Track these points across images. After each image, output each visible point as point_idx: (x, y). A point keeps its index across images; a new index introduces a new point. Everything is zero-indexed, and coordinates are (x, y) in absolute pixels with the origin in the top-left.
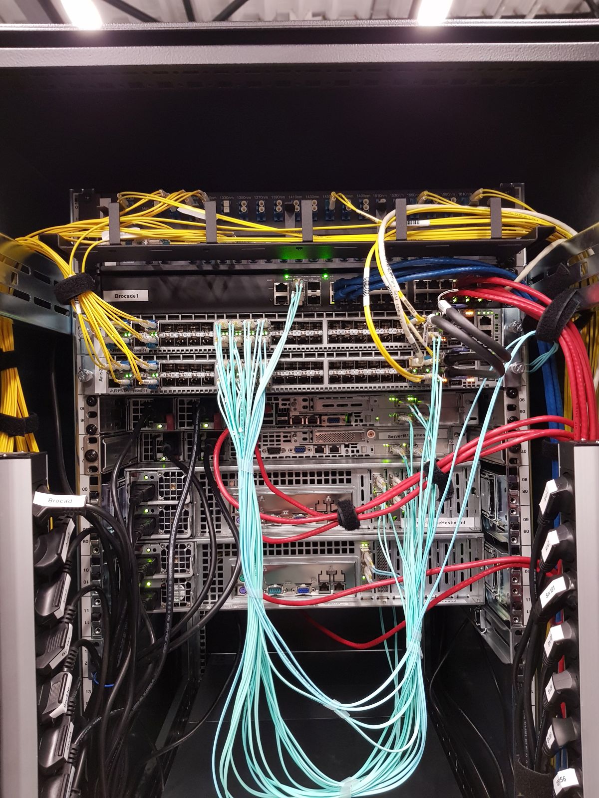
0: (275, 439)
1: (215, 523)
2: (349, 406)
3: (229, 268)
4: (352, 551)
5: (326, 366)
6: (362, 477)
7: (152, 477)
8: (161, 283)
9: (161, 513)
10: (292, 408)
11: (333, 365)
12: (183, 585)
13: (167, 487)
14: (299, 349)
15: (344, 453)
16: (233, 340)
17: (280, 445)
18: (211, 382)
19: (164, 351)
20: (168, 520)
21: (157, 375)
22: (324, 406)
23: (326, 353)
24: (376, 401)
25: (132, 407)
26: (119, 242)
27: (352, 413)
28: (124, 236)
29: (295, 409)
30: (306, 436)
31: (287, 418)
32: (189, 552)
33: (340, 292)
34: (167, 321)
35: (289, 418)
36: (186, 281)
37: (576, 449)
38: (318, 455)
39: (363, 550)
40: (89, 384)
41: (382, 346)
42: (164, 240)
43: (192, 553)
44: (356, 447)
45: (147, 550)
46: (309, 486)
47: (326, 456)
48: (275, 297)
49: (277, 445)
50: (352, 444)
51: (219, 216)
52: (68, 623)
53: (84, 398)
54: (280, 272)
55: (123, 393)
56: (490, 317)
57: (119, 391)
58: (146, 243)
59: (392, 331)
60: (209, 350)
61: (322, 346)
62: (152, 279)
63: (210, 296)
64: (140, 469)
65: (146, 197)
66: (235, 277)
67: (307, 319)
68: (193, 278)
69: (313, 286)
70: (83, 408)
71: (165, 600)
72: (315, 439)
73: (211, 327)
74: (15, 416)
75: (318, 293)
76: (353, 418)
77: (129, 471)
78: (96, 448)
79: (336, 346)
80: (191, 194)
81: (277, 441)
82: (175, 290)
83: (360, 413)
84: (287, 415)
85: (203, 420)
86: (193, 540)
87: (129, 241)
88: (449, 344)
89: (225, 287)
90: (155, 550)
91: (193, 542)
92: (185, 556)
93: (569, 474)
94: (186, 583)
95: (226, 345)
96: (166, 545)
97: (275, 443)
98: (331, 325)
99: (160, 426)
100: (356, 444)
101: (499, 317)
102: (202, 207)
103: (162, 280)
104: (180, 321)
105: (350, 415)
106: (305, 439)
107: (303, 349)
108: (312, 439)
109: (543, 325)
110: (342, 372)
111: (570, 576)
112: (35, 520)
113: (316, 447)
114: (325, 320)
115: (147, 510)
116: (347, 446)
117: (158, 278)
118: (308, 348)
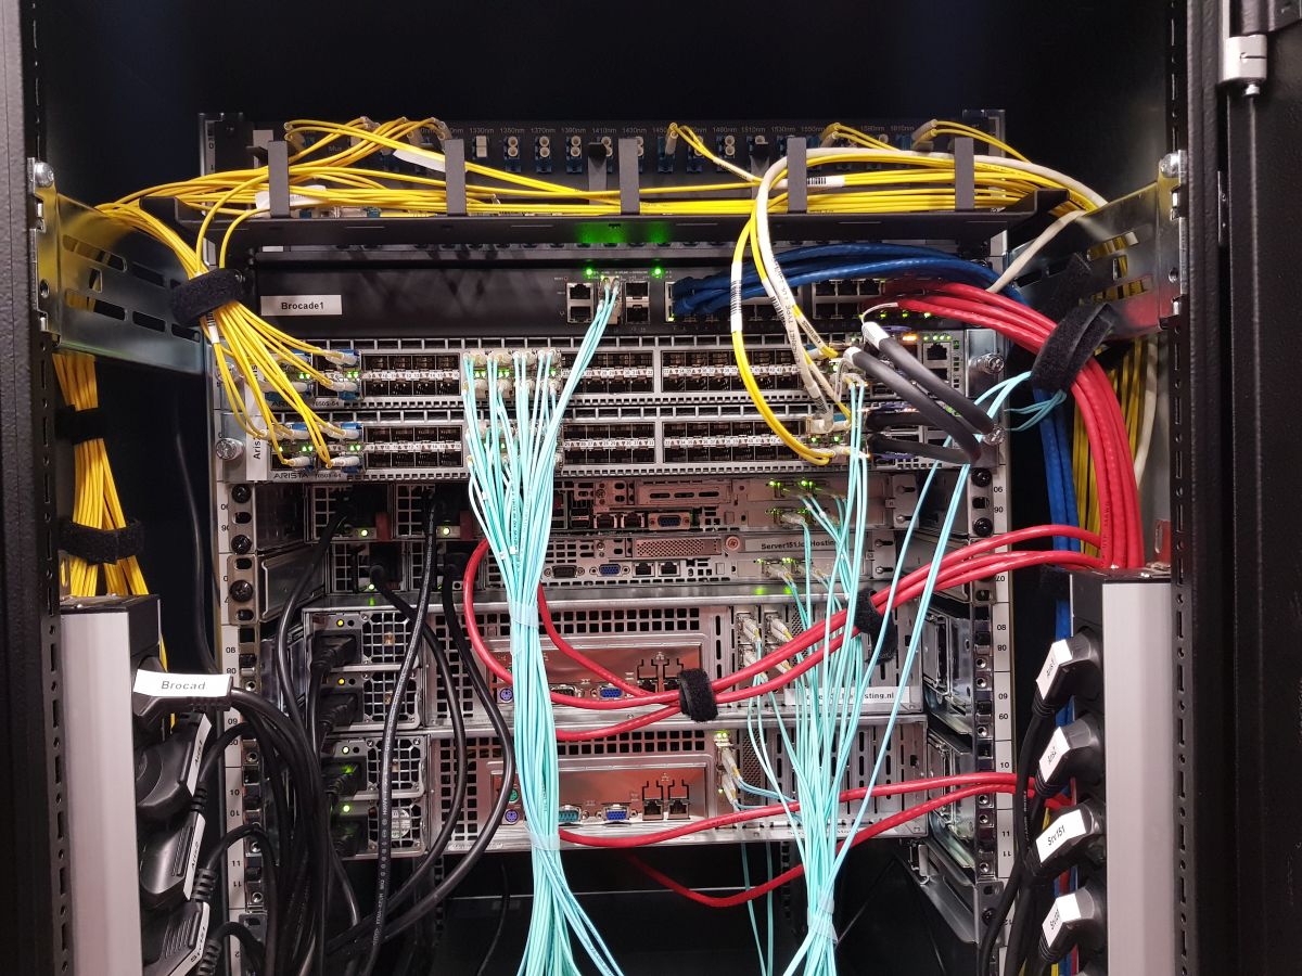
0: (566, 551)
1: (462, 700)
2: (696, 496)
3: (487, 256)
4: (700, 746)
5: (659, 430)
6: (718, 619)
7: (351, 623)
8: (365, 282)
9: (368, 684)
10: (597, 500)
11: (670, 431)
12: (407, 810)
13: (378, 639)
14: (611, 400)
15: (685, 575)
16: (496, 387)
17: (575, 561)
18: (455, 458)
19: (371, 404)
20: (379, 698)
21: (358, 447)
22: (653, 496)
23: (658, 409)
24: (743, 487)
25: (314, 500)
26: (286, 212)
27: (701, 509)
28: (297, 202)
29: (602, 502)
30: (621, 546)
31: (587, 518)
32: (416, 753)
33: (684, 301)
34: (376, 351)
35: (592, 518)
36: (411, 279)
37: (1106, 588)
38: (640, 580)
39: (718, 745)
40: (236, 463)
41: (757, 396)
42: (367, 209)
43: (423, 754)
44: (706, 565)
45: (344, 750)
46: (626, 635)
47: (654, 581)
48: (569, 308)
49: (569, 561)
50: (699, 560)
51: (470, 166)
52: (201, 901)
53: (228, 487)
54: (576, 265)
55: (298, 479)
56: (944, 345)
57: (290, 478)
58: (336, 214)
59: (776, 370)
60: (452, 403)
61: (653, 396)
62: (349, 275)
63: (453, 308)
64: (329, 609)
65: (336, 131)
66: (496, 273)
67: (624, 349)
68: (423, 274)
69: (635, 290)
70: (226, 507)
71: (375, 837)
72: (635, 551)
73: (454, 363)
74: (100, 527)
75: (645, 301)
76: (702, 518)
77: (310, 613)
78: (250, 577)
79: (677, 395)
80: (418, 124)
81: (570, 554)
82: (391, 296)
83: (714, 508)
84: (589, 511)
85: (440, 523)
86: (424, 732)
87: (306, 210)
88: (874, 393)
89: (480, 290)
90: (356, 750)
91: (424, 735)
92: (410, 760)
93: (1091, 629)
94: (411, 806)
95: (483, 395)
96: (376, 740)
97: (567, 558)
98: (668, 360)
99: (364, 533)
100: (706, 560)
101: (961, 344)
102: (437, 149)
103: (365, 276)
104: (399, 351)
106: (618, 551)
107: (619, 400)
108: (630, 551)
109: (1044, 363)
110: (687, 442)
111: (1092, 808)
112: (137, 721)
113: (637, 565)
114: (657, 351)
115: (342, 681)
116: (691, 563)
117: (360, 275)
118: (627, 400)
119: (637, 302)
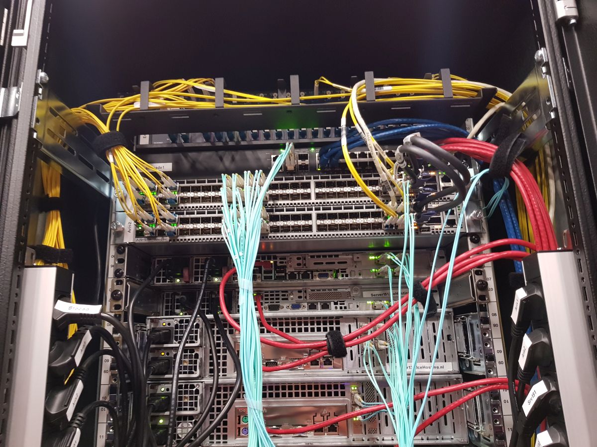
0: (275, 297)
1: (221, 367)
2: (336, 263)
3: (236, 144)
4: (343, 394)
5: (314, 217)
6: (350, 326)
7: (169, 324)
8: (182, 157)
9: (175, 356)
10: (288, 266)
11: (319, 217)
12: (191, 423)
13: (182, 332)
14: (291, 204)
15: (333, 309)
17: (279, 302)
19: (182, 207)
21: (175, 225)
22: (315, 264)
23: (314, 207)
24: (358, 258)
26: (147, 109)
27: (339, 270)
28: (152, 105)
29: (291, 266)
30: (301, 294)
31: (283, 274)
32: (197, 392)
34: (186, 185)
35: (286, 274)
36: (203, 156)
37: (540, 255)
39: (353, 392)
40: (119, 234)
43: (200, 393)
44: (344, 304)
45: (162, 390)
46: (303, 334)
49: (276, 302)
50: (340, 302)
51: (226, 91)
52: (76, 428)
53: (115, 247)
54: (276, 147)
55: (147, 241)
57: (143, 240)
58: (168, 110)
60: (218, 206)
61: (311, 201)
62: (176, 155)
64: (159, 317)
65: (171, 82)
66: (240, 152)
67: (297, 181)
68: (208, 154)
69: (303, 157)
70: (114, 256)
72: (308, 297)
73: (219, 188)
74: (53, 247)
75: (307, 162)
76: (340, 274)
77: (151, 319)
78: (122, 290)
79: (322, 201)
80: (205, 79)
81: (277, 299)
82: (193, 164)
83: (345, 269)
84: (284, 271)
85: (214, 275)
86: (202, 381)
89: (233, 159)
90: (167, 390)
91: (202, 382)
92: (194, 395)
93: (535, 282)
94: (193, 421)
98: (318, 185)
99: (178, 280)
100: (344, 301)
103: (183, 155)
104: (196, 184)
105: (337, 271)
106: (300, 297)
107: (295, 204)
108: (306, 297)
110: (328, 222)
111: (549, 379)
113: (310, 304)
114: (312, 182)
115: (163, 354)
116: (336, 303)
117: (181, 154)
118: (299, 204)
119: (303, 162)
